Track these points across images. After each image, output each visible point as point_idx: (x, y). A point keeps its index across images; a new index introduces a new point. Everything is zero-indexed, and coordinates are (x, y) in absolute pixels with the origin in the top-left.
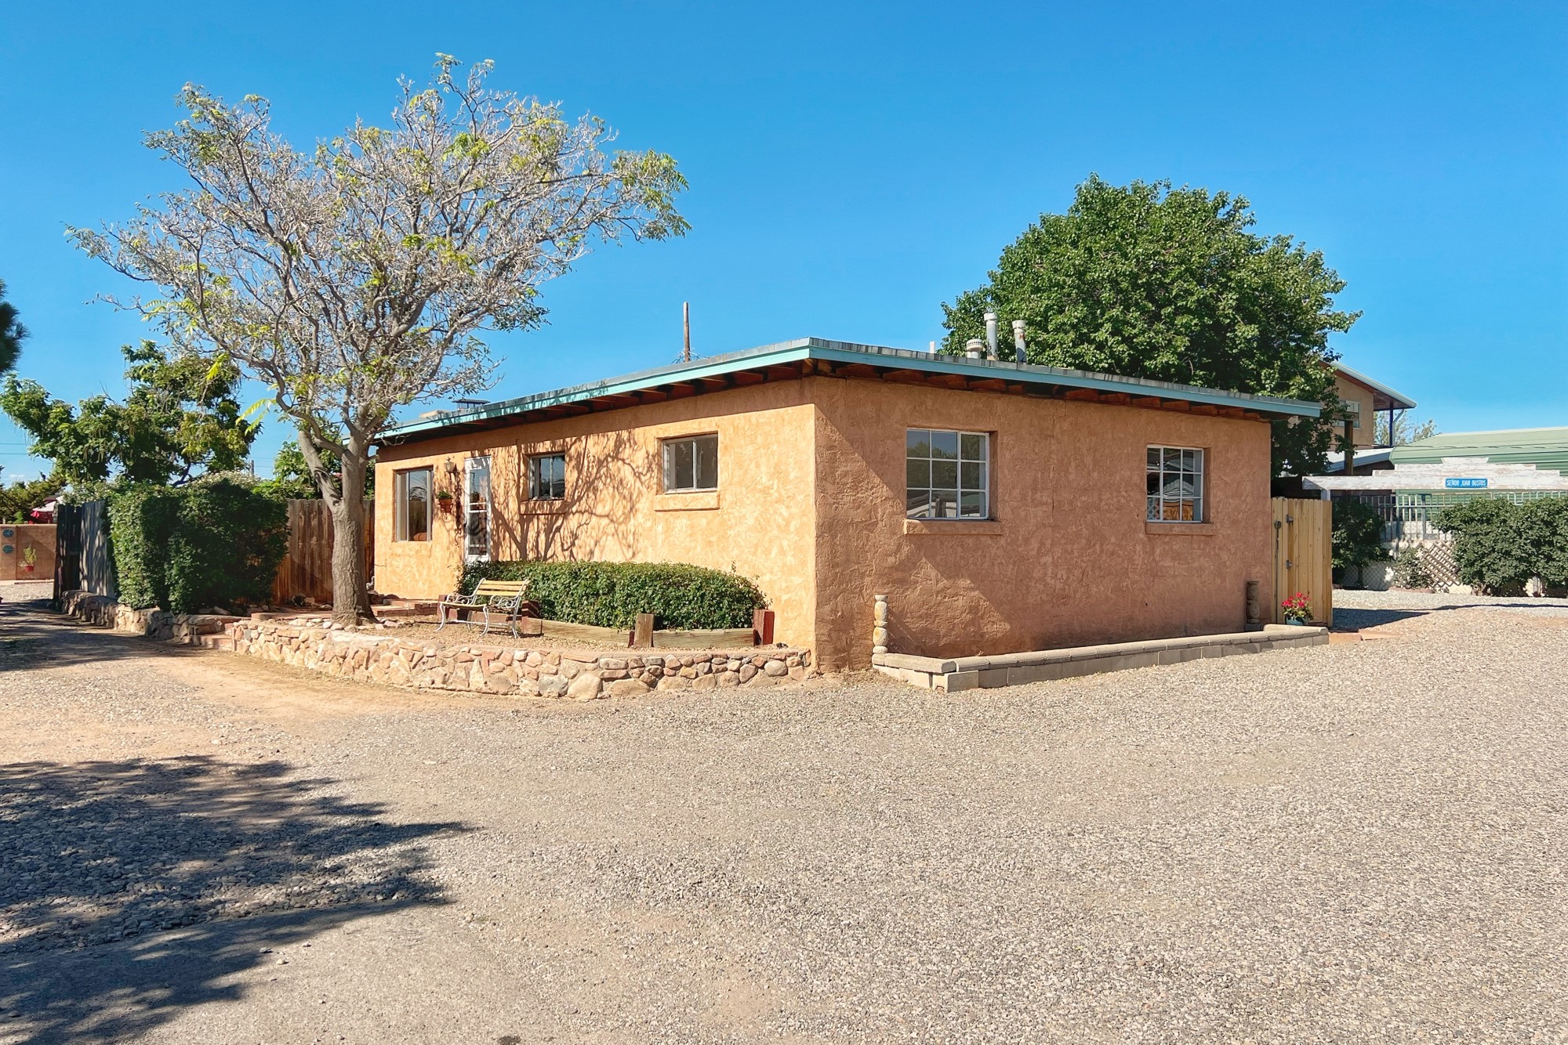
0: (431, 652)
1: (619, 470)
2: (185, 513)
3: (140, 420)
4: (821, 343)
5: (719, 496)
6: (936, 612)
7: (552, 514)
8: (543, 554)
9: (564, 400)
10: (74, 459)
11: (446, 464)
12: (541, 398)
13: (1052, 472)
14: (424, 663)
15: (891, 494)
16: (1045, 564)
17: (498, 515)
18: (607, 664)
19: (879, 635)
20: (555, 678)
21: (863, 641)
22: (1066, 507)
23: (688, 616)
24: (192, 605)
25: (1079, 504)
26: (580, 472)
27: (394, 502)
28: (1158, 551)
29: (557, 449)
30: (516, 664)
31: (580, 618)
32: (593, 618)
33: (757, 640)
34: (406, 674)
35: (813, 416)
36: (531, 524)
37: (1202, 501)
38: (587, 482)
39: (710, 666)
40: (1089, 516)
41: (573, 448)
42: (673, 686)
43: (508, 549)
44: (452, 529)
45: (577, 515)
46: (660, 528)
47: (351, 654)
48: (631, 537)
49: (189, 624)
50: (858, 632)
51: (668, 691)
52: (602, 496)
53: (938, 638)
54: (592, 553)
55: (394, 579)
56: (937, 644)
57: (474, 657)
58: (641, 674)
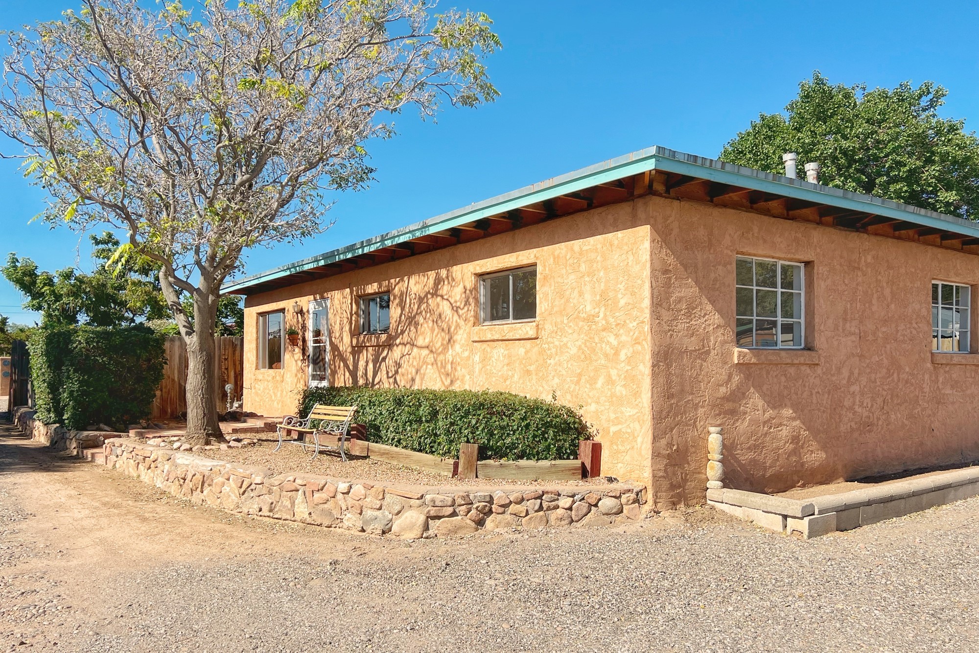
0: (258, 480)
1: (438, 305)
2: (75, 345)
3: (98, 284)
4: (667, 152)
5: (537, 326)
6: (763, 443)
7: (378, 346)
8: (371, 381)
9: (388, 243)
10: (54, 311)
11: (294, 307)
12: (369, 243)
13: (858, 304)
14: (252, 490)
15: (722, 322)
16: (854, 393)
17: (335, 348)
18: (433, 501)
19: (714, 470)
20: (378, 513)
21: (697, 476)
22: (870, 338)
23: (513, 446)
24: (80, 424)
25: (881, 335)
26: (403, 309)
27: (257, 338)
28: (941, 379)
29: (383, 289)
30: (340, 496)
31: (404, 444)
32: (416, 446)
33: (584, 473)
34: (236, 500)
35: (649, 238)
36: (361, 355)
37: (969, 333)
38: (409, 317)
39: (541, 503)
40: (888, 346)
41: (397, 288)
42: (502, 524)
43: (342, 377)
44: (299, 359)
45: (400, 347)
46: (477, 358)
47: (189, 478)
48: (449, 367)
49: (77, 439)
50: (693, 466)
51: (497, 530)
52: (423, 329)
53: (765, 469)
54: (413, 380)
55: (257, 399)
56: (764, 476)
57: (299, 487)
58: (469, 512)
